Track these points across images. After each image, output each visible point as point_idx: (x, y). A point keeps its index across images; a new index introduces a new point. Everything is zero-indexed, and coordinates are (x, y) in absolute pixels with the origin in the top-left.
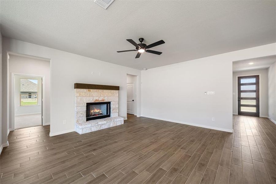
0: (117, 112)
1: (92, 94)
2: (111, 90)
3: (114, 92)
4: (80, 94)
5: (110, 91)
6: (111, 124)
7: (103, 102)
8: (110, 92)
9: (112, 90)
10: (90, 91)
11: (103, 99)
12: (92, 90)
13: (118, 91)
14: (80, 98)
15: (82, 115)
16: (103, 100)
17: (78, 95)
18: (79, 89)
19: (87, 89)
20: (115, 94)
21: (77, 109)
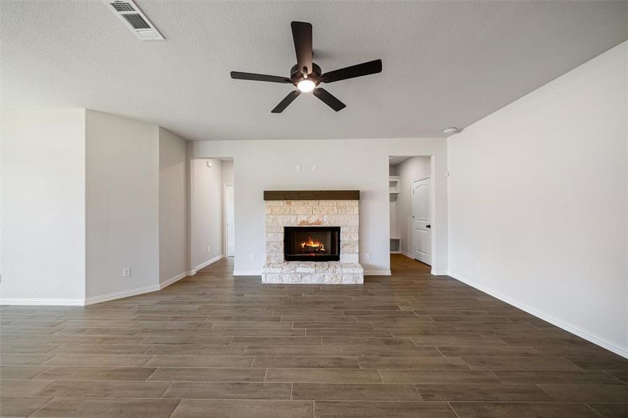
0: (353, 252)
1: (294, 210)
2: (337, 201)
3: (347, 204)
4: (272, 211)
5: (335, 202)
6: (326, 277)
7: (317, 226)
8: (335, 204)
9: (342, 201)
10: (291, 205)
11: (318, 220)
12: (293, 202)
13: (357, 202)
14: (271, 216)
15: (275, 249)
16: (319, 223)
17: (269, 211)
18: (270, 201)
19: (285, 201)
20: (348, 208)
21: (267, 236)
